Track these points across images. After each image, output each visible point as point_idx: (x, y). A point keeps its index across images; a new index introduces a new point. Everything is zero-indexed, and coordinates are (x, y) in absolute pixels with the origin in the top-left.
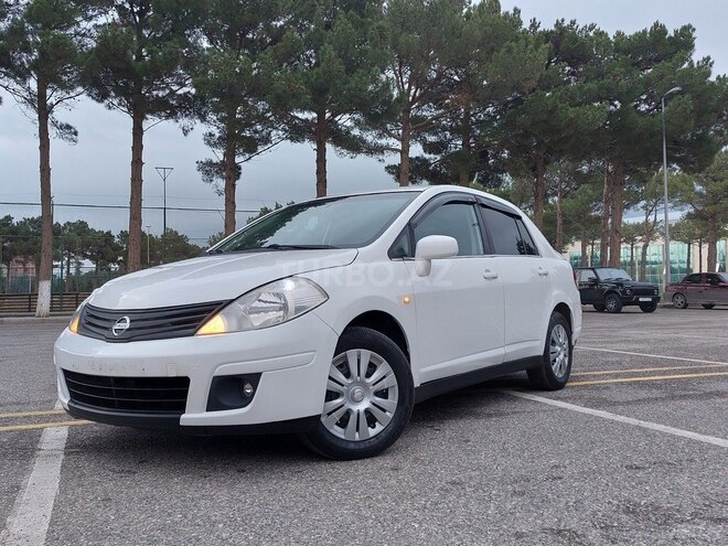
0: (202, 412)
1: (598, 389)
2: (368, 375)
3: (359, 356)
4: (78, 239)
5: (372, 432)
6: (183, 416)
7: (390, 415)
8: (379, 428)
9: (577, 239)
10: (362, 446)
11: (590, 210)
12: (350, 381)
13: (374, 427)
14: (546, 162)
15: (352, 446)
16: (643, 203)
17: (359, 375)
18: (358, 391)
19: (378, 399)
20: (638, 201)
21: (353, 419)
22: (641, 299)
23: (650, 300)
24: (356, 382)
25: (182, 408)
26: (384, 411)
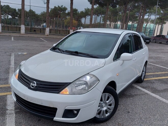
0: (60, 118)
1: (151, 83)
2: (107, 100)
3: (105, 95)
4: (7, 10)
5: (107, 115)
6: (55, 118)
7: (112, 110)
8: (108, 114)
9: (131, 21)
10: (104, 119)
11: (135, 15)
12: (102, 102)
13: (107, 114)
14: (128, 3)
15: (101, 120)
16: (148, 14)
17: (105, 100)
18: (104, 105)
19: (109, 106)
20: (147, 13)
21: (102, 112)
22: (147, 41)
23: (149, 41)
24: (104, 103)
25: (54, 115)
26: (110, 109)
